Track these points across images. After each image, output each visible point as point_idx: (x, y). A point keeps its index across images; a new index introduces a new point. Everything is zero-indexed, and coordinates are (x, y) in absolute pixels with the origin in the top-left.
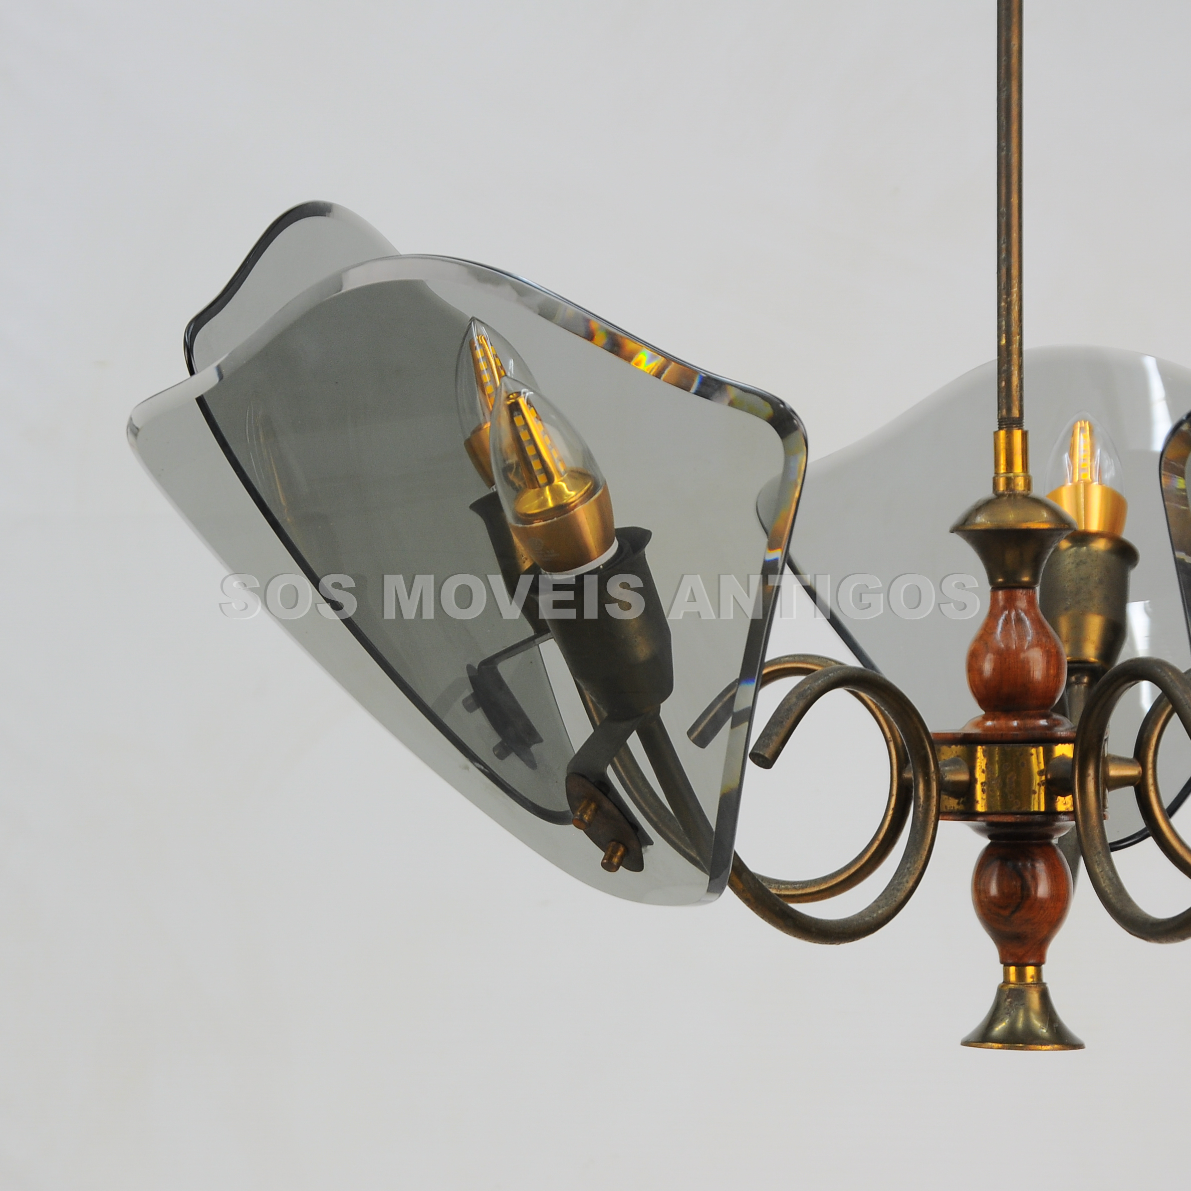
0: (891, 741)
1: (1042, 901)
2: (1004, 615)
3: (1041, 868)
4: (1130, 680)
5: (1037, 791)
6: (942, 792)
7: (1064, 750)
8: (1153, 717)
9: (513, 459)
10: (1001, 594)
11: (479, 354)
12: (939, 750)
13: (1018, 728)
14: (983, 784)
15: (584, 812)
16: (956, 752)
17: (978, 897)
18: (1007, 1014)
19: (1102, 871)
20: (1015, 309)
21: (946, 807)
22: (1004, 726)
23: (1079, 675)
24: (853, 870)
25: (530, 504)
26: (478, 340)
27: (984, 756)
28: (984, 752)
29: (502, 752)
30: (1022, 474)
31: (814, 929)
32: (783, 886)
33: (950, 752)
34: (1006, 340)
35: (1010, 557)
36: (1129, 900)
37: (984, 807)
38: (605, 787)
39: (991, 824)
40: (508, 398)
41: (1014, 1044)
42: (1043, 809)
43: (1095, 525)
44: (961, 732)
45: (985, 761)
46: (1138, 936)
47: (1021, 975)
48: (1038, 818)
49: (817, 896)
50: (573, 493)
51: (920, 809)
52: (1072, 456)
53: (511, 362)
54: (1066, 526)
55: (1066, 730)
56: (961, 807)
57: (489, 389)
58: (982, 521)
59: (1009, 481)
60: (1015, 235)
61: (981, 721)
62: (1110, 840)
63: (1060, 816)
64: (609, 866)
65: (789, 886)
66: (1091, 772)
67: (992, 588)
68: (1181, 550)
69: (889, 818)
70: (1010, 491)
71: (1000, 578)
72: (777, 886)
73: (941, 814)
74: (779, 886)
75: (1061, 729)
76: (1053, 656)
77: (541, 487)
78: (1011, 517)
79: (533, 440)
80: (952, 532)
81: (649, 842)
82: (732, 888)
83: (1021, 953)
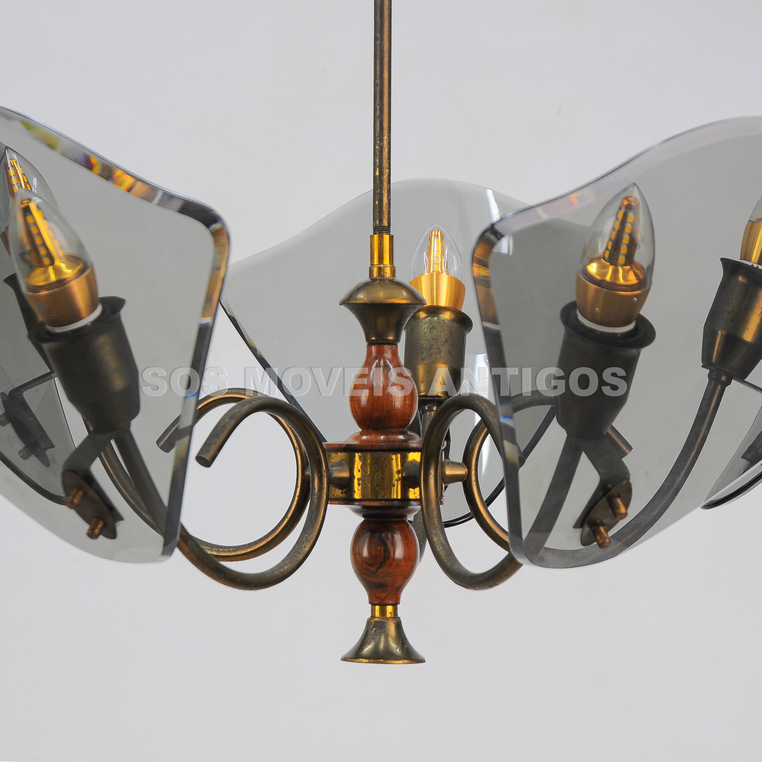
0: (297, 449)
1: (399, 561)
2: (375, 363)
3: (398, 537)
5: (396, 484)
6: (330, 485)
7: (415, 457)
8: (476, 434)
9: (28, 248)
10: (373, 348)
11: (12, 172)
12: (330, 456)
13: (384, 441)
14: (359, 480)
15: (74, 497)
16: (341, 457)
17: (355, 558)
18: (373, 639)
19: (438, 540)
20: (386, 150)
21: (334, 495)
22: (374, 439)
23: (431, 405)
24: (270, 539)
25: (38, 279)
26: (11, 163)
27: (360, 460)
28: (360, 457)
29: (25, 454)
30: (389, 265)
31: (238, 580)
32: (221, 550)
33: (337, 457)
34: (379, 172)
35: (381, 322)
36: (456, 560)
37: (359, 495)
38: (90, 479)
39: (364, 507)
40: (24, 203)
41: (377, 659)
42: (399, 497)
43: (443, 302)
44: (345, 443)
45: (361, 463)
46: (460, 585)
47: (383, 612)
48: (396, 503)
49: (243, 557)
50: (69, 271)
51: (315, 497)
52: (429, 254)
53: (35, 179)
54: (419, 302)
55: (417, 443)
56: (344, 495)
58: (362, 297)
59: (380, 270)
60: (386, 100)
61: (360, 436)
62: (445, 519)
63: (411, 502)
64: (92, 535)
65: (225, 550)
66: (432, 472)
67: (368, 344)
69: (295, 503)
70: (381, 277)
71: (373, 337)
72: (217, 549)
73: (330, 500)
74: (218, 550)
75: (413, 442)
77: (46, 267)
78: (382, 295)
79: (40, 234)
80: (341, 304)
81: (121, 518)
82: (181, 550)
83: (383, 595)
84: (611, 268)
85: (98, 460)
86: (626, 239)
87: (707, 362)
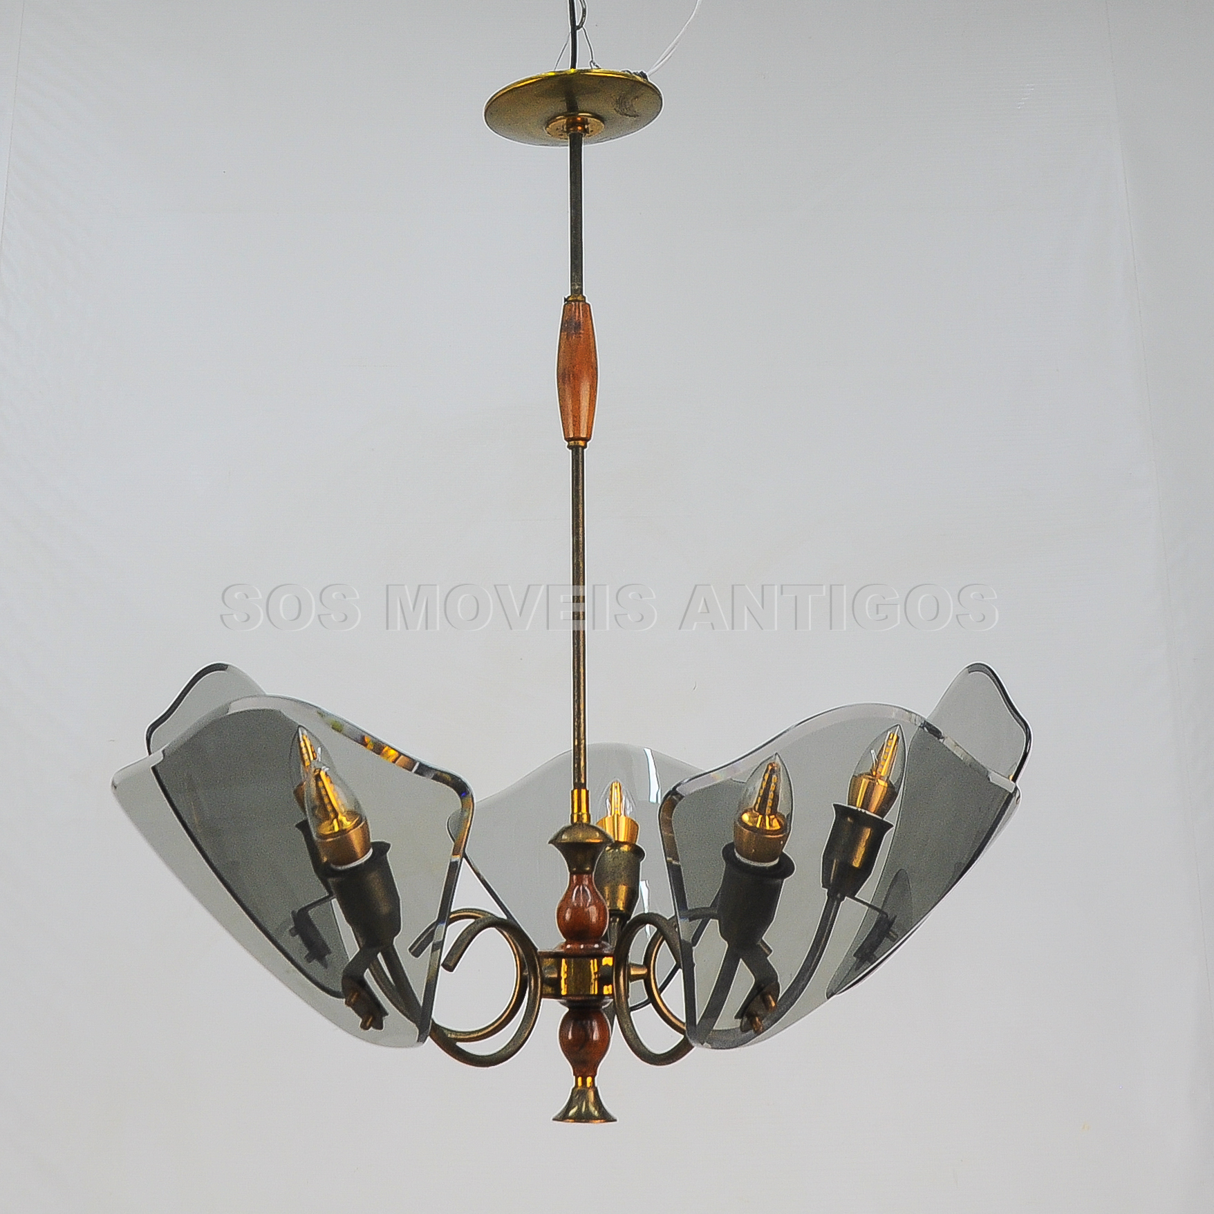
1: (595, 1042)
2: (576, 888)
3: (595, 1024)
4: (641, 925)
5: (594, 983)
6: (544, 984)
7: (608, 961)
8: (654, 941)
9: (317, 803)
10: (575, 877)
11: (302, 744)
12: (542, 961)
13: (584, 949)
14: (565, 980)
15: (351, 998)
16: (551, 962)
17: (562, 1040)
18: (576, 1103)
19: (626, 1024)
20: (582, 726)
21: (546, 991)
22: (576, 948)
23: (615, 918)
24: (495, 1025)
25: (326, 830)
26: (302, 737)
27: (566, 964)
28: (566, 962)
29: (309, 958)
30: (586, 813)
31: (474, 1060)
32: (458, 1034)
33: (548, 962)
34: (577, 742)
35: (580, 857)
37: (565, 992)
38: (363, 984)
39: (569, 1001)
40: (315, 771)
41: (580, 1120)
42: (596, 992)
43: (622, 839)
44: (554, 951)
45: (566, 967)
46: (646, 1062)
47: (584, 1082)
48: (594, 998)
49: (476, 1039)
50: (349, 823)
51: (532, 993)
52: (611, 802)
53: (319, 749)
54: (608, 840)
55: (609, 950)
56: (554, 992)
57: (307, 763)
58: (565, 838)
59: (579, 817)
61: (564, 945)
62: (630, 1006)
63: (605, 997)
64: (364, 1027)
65: (462, 1034)
66: (622, 973)
67: (570, 873)
68: (670, 857)
69: (515, 998)
70: (580, 822)
71: (574, 868)
73: (543, 995)
75: (606, 949)
76: (601, 910)
77: (332, 820)
78: (580, 836)
79: (327, 795)
80: (550, 843)
81: (386, 1014)
82: (432, 1037)
83: (584, 1070)
84: (760, 817)
85: (368, 970)
86: (771, 795)
87: (826, 884)
